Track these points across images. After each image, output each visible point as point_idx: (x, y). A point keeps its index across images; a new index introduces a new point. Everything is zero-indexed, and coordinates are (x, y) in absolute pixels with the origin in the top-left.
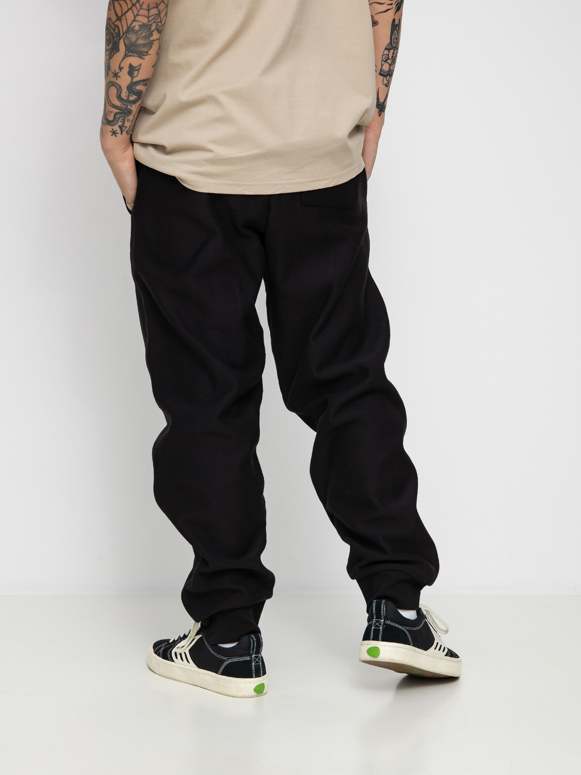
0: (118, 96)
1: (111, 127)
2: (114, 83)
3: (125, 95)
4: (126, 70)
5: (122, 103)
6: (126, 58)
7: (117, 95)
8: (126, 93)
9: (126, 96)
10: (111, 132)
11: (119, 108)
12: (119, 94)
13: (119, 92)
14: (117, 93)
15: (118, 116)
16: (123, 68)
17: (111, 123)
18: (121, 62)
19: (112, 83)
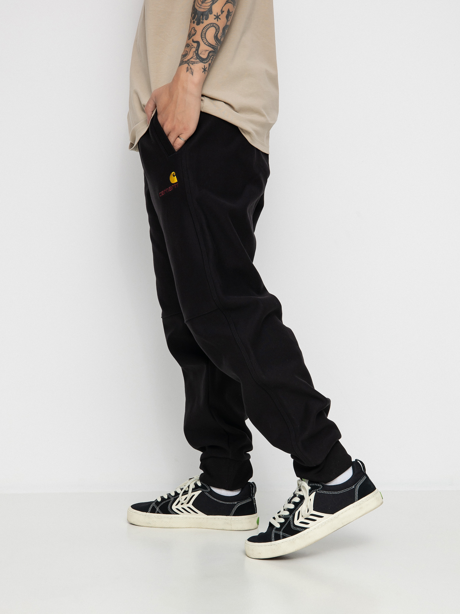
0: (215, 36)
1: (204, 64)
2: (214, 25)
3: (220, 35)
4: (225, 14)
5: (216, 42)
6: (227, 3)
7: (215, 34)
8: (221, 33)
9: (220, 37)
10: (203, 69)
11: (214, 47)
12: (217, 34)
13: (217, 32)
14: (215, 33)
15: (211, 54)
16: (224, 11)
17: (204, 61)
18: (223, 6)
19: (213, 24)
